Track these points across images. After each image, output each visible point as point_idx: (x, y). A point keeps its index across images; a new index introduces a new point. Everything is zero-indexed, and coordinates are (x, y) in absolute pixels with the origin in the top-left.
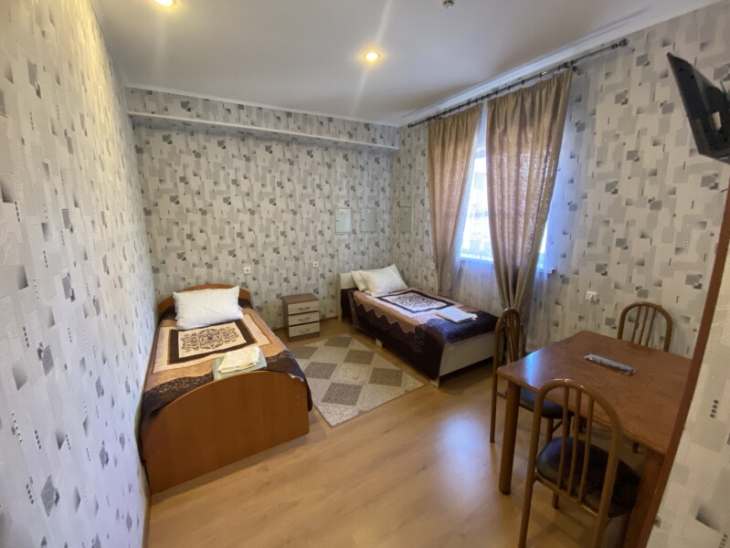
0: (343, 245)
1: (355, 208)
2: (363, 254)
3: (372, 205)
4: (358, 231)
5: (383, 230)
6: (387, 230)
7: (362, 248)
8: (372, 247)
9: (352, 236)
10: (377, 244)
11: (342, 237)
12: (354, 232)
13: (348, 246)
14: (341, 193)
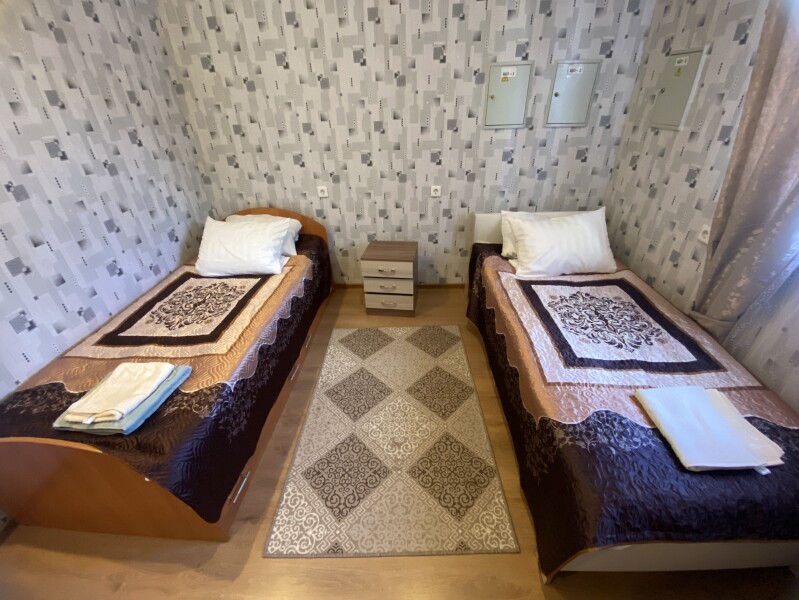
0: (498, 154)
1: (542, 64)
2: (542, 175)
3: (593, 52)
4: (539, 124)
5: (606, 122)
6: (619, 121)
7: (541, 163)
8: (568, 162)
9: (523, 133)
10: (582, 156)
11: (497, 136)
12: (529, 124)
13: (508, 157)
14: (511, 25)
